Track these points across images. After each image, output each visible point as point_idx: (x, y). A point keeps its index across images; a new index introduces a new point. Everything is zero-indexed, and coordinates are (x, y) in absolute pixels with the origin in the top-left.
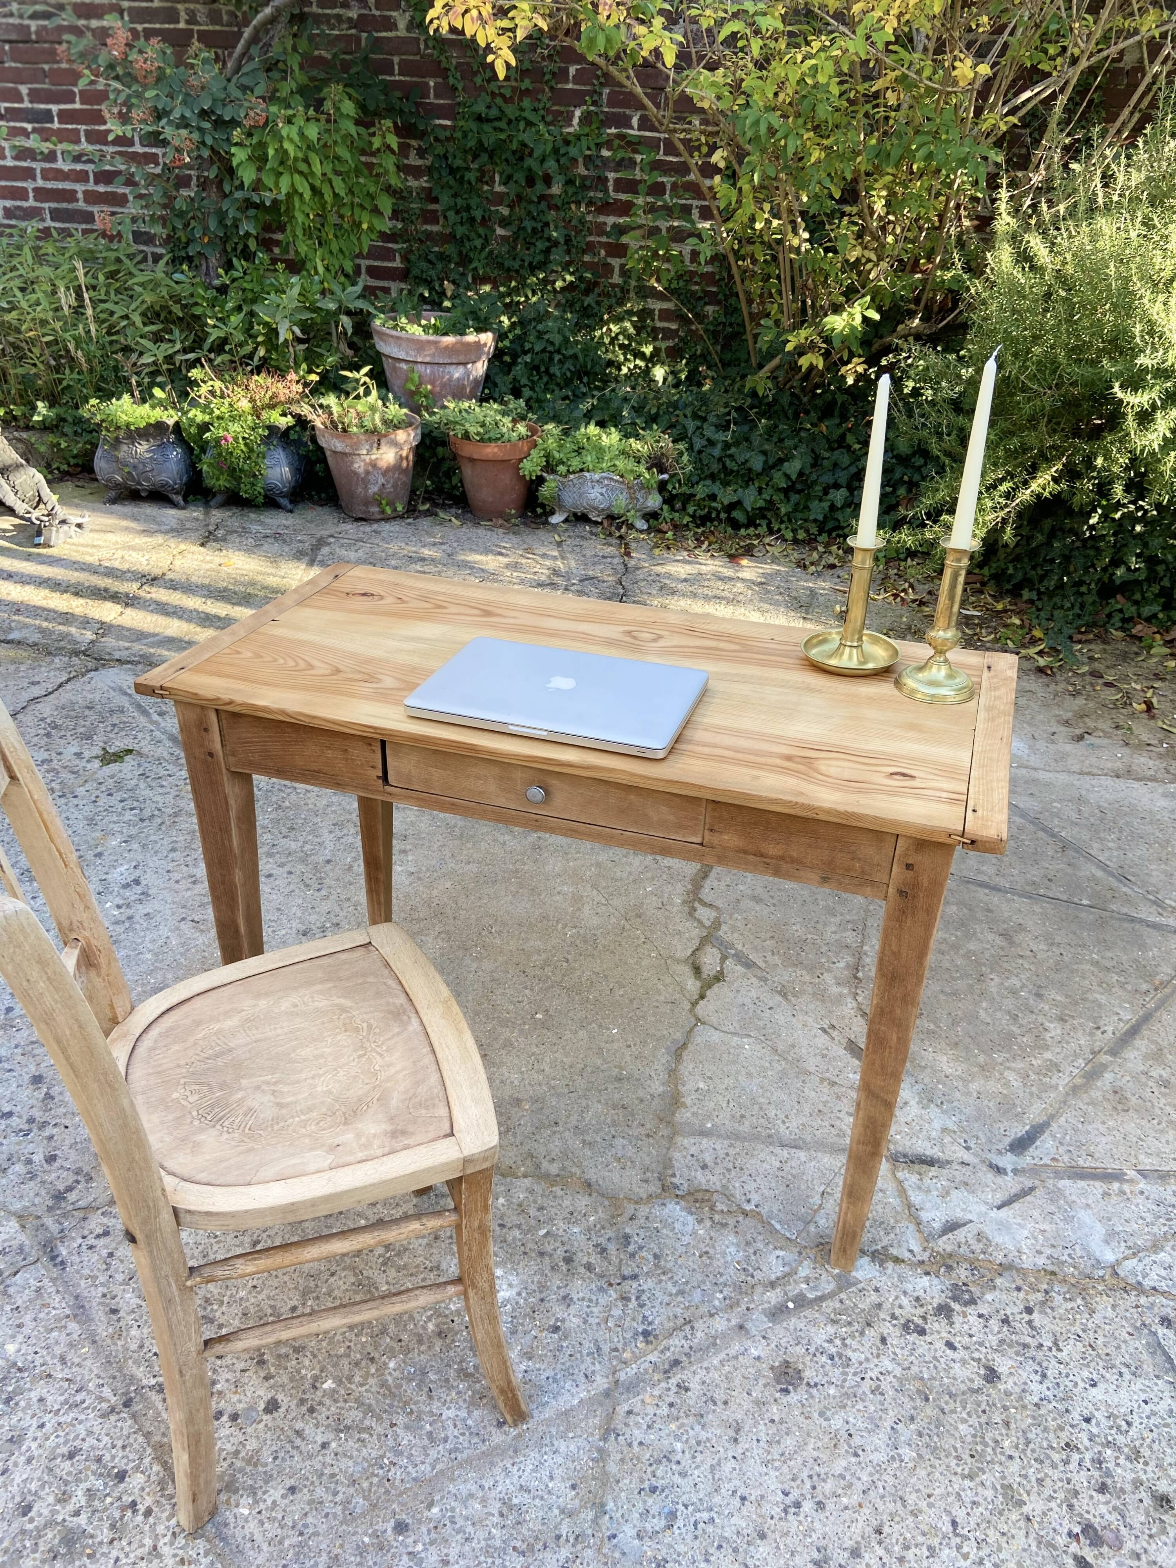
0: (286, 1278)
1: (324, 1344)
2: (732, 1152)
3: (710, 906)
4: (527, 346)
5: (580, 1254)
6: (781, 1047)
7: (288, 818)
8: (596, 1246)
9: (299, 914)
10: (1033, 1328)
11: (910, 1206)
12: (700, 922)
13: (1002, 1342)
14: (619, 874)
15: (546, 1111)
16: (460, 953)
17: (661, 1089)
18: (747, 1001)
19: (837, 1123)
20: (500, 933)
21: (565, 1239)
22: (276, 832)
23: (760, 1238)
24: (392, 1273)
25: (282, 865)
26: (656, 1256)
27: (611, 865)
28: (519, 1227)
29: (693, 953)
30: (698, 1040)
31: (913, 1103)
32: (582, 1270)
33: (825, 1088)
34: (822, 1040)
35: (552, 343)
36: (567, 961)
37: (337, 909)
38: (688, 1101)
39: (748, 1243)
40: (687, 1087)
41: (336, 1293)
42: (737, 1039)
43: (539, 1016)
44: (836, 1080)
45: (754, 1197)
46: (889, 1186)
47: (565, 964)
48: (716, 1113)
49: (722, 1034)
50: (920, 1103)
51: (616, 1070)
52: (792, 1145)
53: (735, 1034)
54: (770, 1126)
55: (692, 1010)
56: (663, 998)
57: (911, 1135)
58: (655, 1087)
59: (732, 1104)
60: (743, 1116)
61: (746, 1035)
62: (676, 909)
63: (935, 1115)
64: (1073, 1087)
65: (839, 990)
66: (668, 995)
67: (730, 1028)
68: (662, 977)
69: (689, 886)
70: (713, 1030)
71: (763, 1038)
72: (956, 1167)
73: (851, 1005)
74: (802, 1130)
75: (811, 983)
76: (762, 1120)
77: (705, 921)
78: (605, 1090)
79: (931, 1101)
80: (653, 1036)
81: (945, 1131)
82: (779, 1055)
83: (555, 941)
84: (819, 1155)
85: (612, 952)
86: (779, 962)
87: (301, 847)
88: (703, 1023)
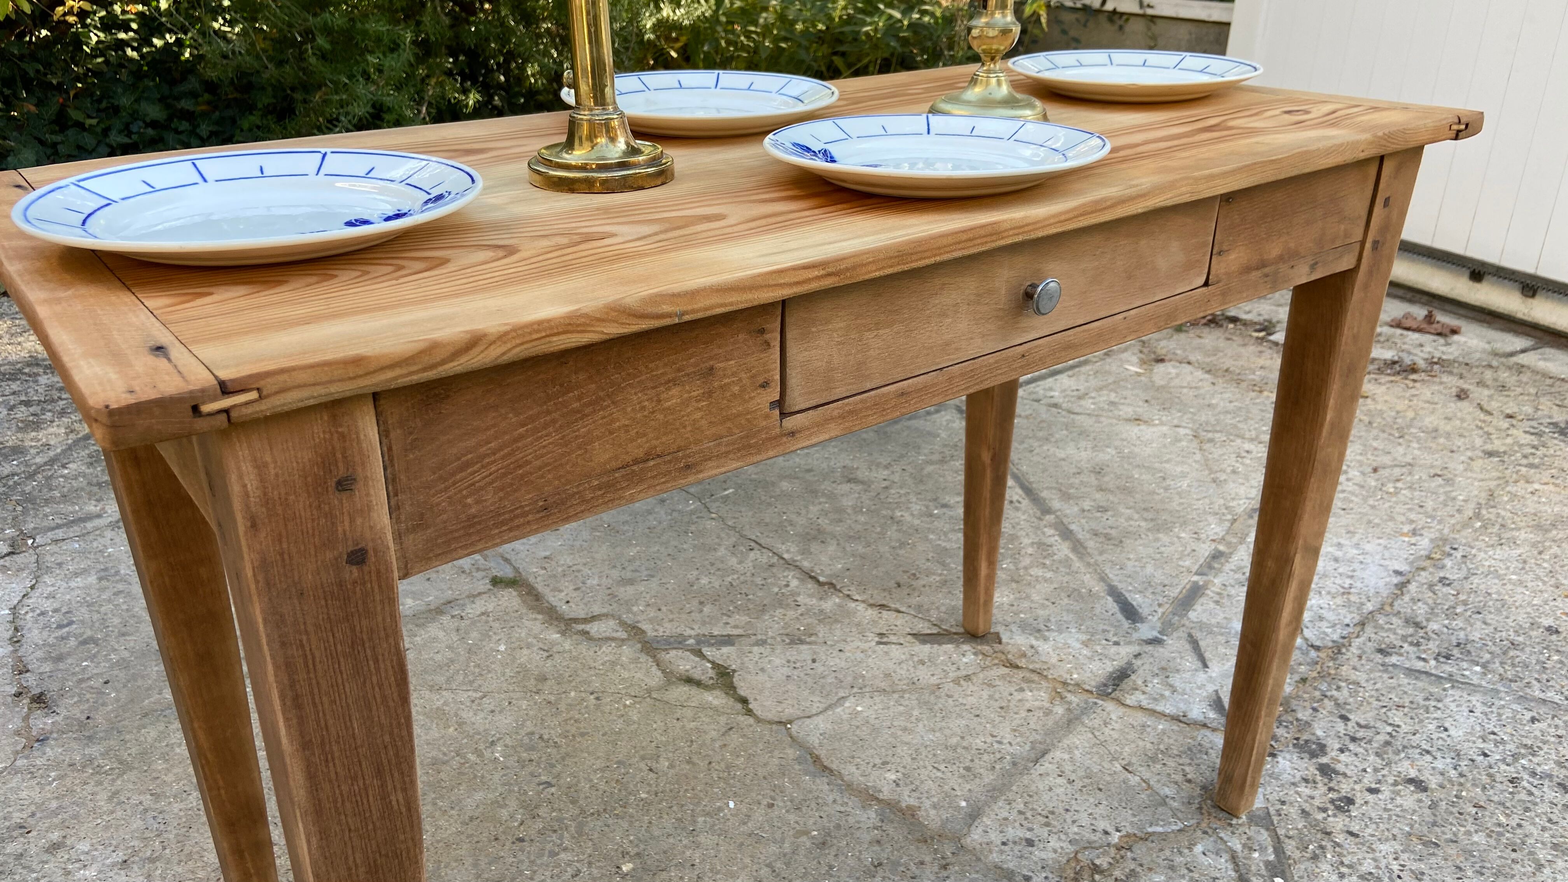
2: (1021, 807)
3: (593, 618)
6: (883, 685)
10: (1366, 727)
11: (1176, 719)
12: (613, 639)
13: (1377, 754)
17: (873, 815)
18: (786, 671)
19: (1028, 705)
23: (1167, 853)
29: (661, 670)
30: (814, 740)
31: (1034, 642)
33: (970, 688)
34: (896, 652)
36: (549, 784)
38: (908, 799)
39: (1172, 868)
40: (885, 790)
42: (839, 710)
43: (626, 868)
44: (964, 673)
45: (1102, 825)
46: (1140, 718)
47: (553, 790)
48: (947, 788)
49: (821, 716)
50: (1037, 639)
51: (804, 839)
52: (1040, 754)
53: (830, 707)
54: (998, 756)
55: (758, 720)
56: (714, 733)
57: (1079, 667)
58: (864, 818)
59: (942, 767)
60: (968, 769)
61: (839, 699)
62: (567, 645)
63: (1061, 639)
64: (1074, 550)
65: (831, 603)
66: (713, 727)
67: (816, 707)
68: (678, 715)
69: (540, 617)
70: (808, 721)
71: (855, 690)
72: (1137, 663)
73: (861, 607)
74: (1021, 735)
75: (802, 615)
76: (985, 757)
77: (615, 635)
78: (831, 867)
79: (1039, 631)
80: (771, 774)
81: (1085, 644)
82: (894, 692)
83: (497, 777)
84: (1066, 742)
85: (583, 735)
86: (746, 618)
88: (790, 722)
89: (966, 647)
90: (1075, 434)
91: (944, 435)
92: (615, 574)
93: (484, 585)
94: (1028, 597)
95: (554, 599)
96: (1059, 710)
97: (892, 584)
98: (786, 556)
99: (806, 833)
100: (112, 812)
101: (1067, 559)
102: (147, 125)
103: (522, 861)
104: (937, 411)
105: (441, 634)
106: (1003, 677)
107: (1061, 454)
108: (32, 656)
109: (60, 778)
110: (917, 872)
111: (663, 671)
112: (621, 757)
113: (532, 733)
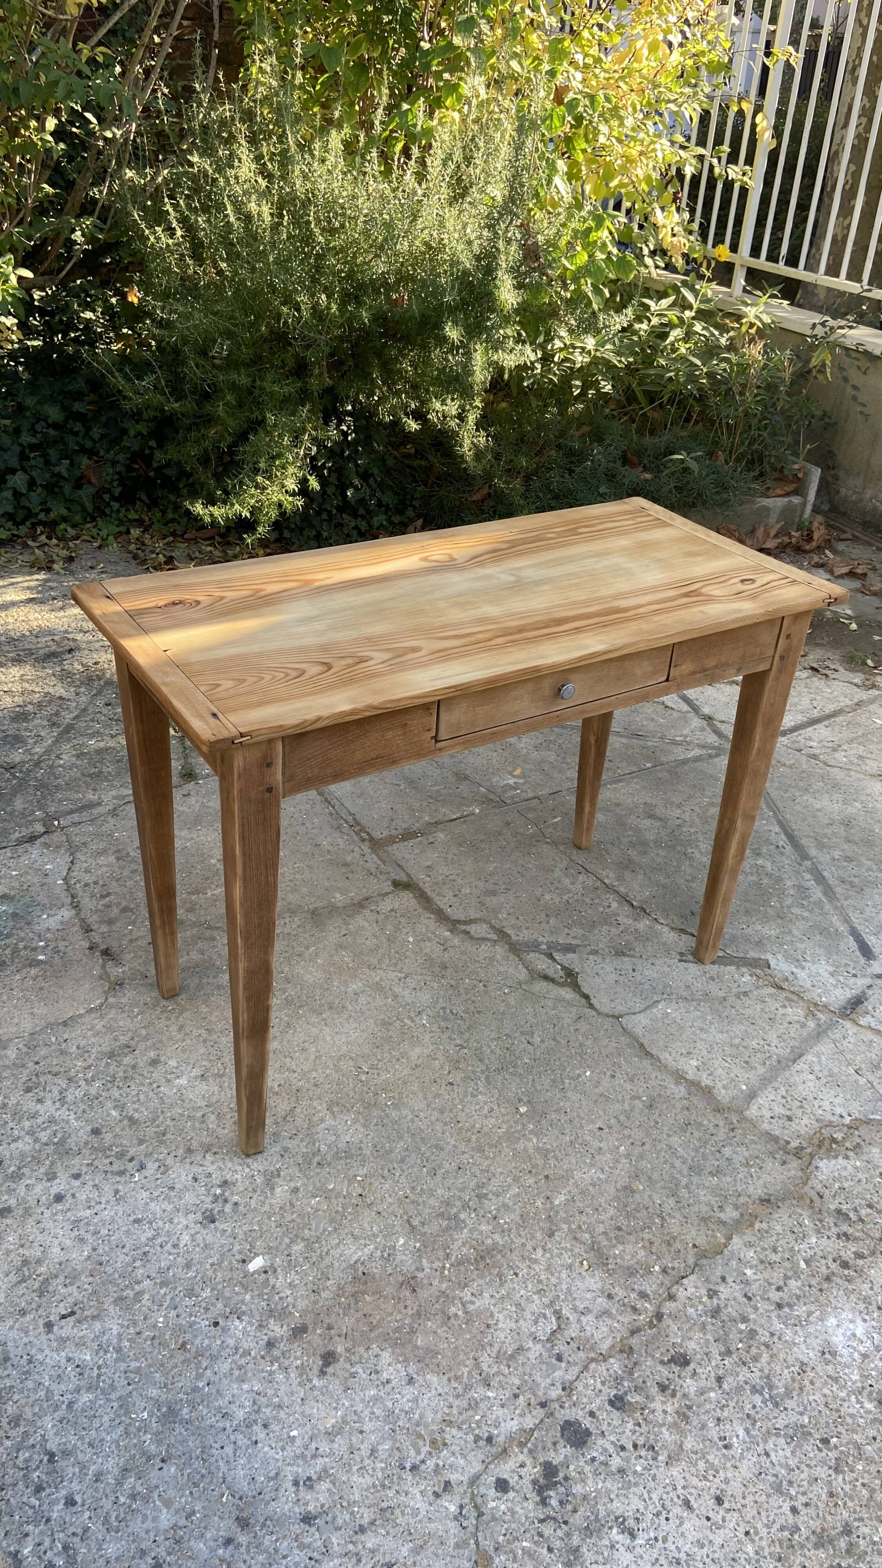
0: (750, 1498)
1: (850, 1504)
2: (784, 1093)
3: (471, 921)
5: (842, 1253)
6: (685, 994)
8: (839, 1237)
9: (168, 1207)
12: (488, 940)
14: (368, 943)
15: (655, 1176)
16: (376, 1113)
17: (683, 1089)
18: (614, 977)
19: (789, 1019)
20: (373, 1067)
21: (820, 1254)
24: (790, 1404)
25: (51, 1176)
26: (870, 1206)
27: (349, 939)
28: (786, 1278)
30: (639, 1031)
31: (794, 970)
32: (861, 1262)
33: (748, 1001)
34: (693, 969)
36: (462, 1046)
37: (197, 1170)
38: (706, 1081)
40: (690, 1072)
41: (792, 1463)
42: (654, 1010)
43: (523, 1110)
44: (744, 990)
45: (838, 1110)
46: (870, 1036)
47: (466, 1051)
48: (732, 1075)
49: (642, 1015)
50: (796, 967)
51: (637, 1102)
52: (797, 1056)
53: (647, 1008)
54: (768, 1055)
55: (599, 1013)
56: (568, 1019)
57: (826, 992)
58: (677, 1091)
59: (729, 1060)
60: (747, 1062)
61: (654, 1002)
62: (456, 941)
63: (814, 968)
64: (825, 894)
65: (643, 924)
66: (568, 1015)
67: (638, 1007)
68: (542, 1004)
69: (433, 916)
70: (633, 1017)
71: (665, 996)
72: (870, 992)
73: (666, 929)
74: (784, 1041)
75: (622, 932)
76: (759, 1055)
77: (489, 936)
78: (657, 1123)
79: (798, 961)
80: (612, 1054)
81: (832, 975)
82: (693, 1000)
83: (427, 1037)
84: (816, 1049)
85: (479, 1012)
86: (581, 931)
87: (37, 1140)
88: (621, 1016)
89: (744, 969)
90: (829, 786)
92: (481, 885)
93: (387, 887)
94: (790, 932)
95: (442, 903)
96: (812, 1024)
97: (688, 912)
98: (606, 881)
99: (639, 1098)
100: (184, 1040)
101: (820, 901)
102: (49, 426)
103: (454, 1098)
104: (717, 755)
105: (366, 924)
106: (770, 995)
107: (818, 805)
108: (93, 919)
109: (141, 1013)
110: (714, 1131)
111: (527, 968)
112: (507, 1031)
113: (444, 1008)
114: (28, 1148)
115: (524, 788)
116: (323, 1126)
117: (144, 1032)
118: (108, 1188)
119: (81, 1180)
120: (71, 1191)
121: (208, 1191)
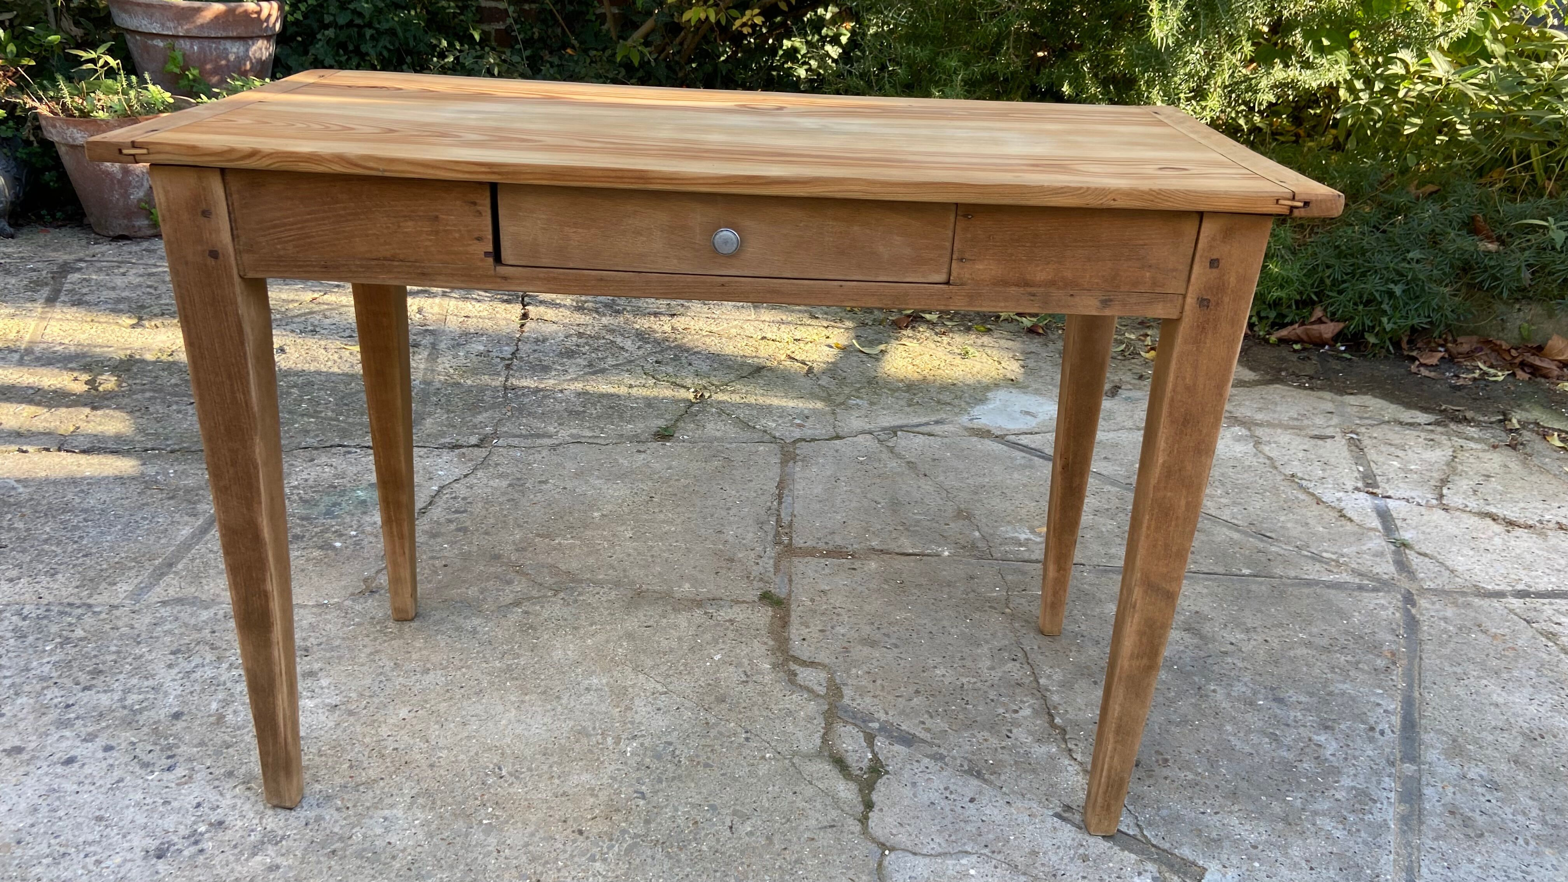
3: (812, 664)
4: (328, 19)
6: (1020, 860)
7: (86, 656)
9: (141, 819)
12: (809, 690)
14: (664, 643)
16: (460, 825)
18: (934, 796)
20: (515, 774)
22: (68, 682)
25: (90, 738)
27: (648, 632)
29: (824, 739)
34: (1067, 833)
35: (360, 15)
36: (643, 796)
37: (213, 796)
42: (950, 862)
47: (641, 802)
49: (927, 860)
53: (944, 855)
55: (864, 832)
56: (814, 822)
61: (960, 852)
62: (768, 678)
64: (1404, 820)
65: (1046, 750)
66: (818, 815)
67: (933, 847)
68: (797, 789)
69: (771, 643)
70: (911, 856)
71: (986, 851)
73: (1073, 768)
75: (1003, 748)
77: (816, 688)
82: (1024, 874)
83: (612, 768)
85: (706, 765)
86: (946, 727)
87: (121, 700)
88: (892, 849)
89: (1151, 866)
91: (1356, 618)
92: (867, 630)
93: (753, 594)
94: (1284, 848)
95: (795, 631)
98: (1042, 681)
100: (362, 665)
101: (1384, 826)
103: (565, 851)
104: (1375, 590)
105: (684, 625)
107: (1499, 697)
109: (359, 624)
111: (827, 742)
112: (718, 802)
113: (670, 744)
114: (108, 703)
115: (1034, 547)
116: (387, 812)
117: (337, 642)
118: (117, 774)
119: (107, 754)
120: (86, 761)
121: (195, 823)
